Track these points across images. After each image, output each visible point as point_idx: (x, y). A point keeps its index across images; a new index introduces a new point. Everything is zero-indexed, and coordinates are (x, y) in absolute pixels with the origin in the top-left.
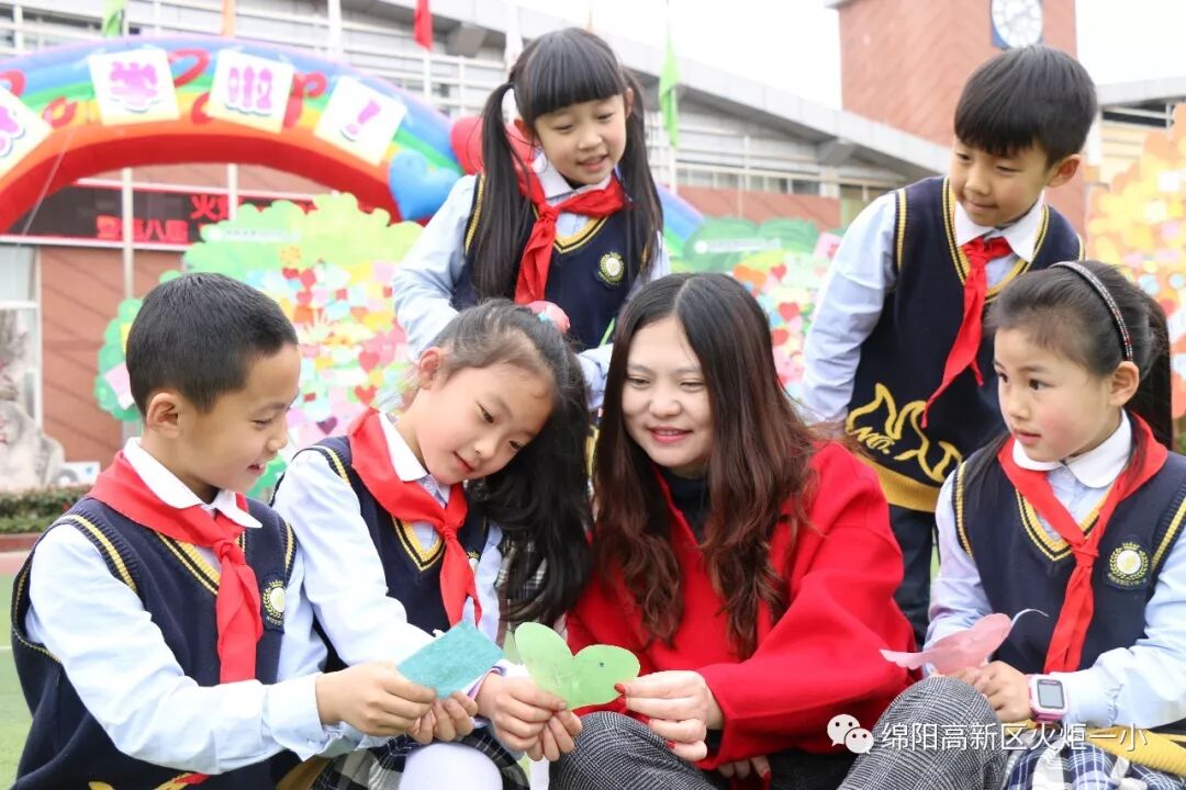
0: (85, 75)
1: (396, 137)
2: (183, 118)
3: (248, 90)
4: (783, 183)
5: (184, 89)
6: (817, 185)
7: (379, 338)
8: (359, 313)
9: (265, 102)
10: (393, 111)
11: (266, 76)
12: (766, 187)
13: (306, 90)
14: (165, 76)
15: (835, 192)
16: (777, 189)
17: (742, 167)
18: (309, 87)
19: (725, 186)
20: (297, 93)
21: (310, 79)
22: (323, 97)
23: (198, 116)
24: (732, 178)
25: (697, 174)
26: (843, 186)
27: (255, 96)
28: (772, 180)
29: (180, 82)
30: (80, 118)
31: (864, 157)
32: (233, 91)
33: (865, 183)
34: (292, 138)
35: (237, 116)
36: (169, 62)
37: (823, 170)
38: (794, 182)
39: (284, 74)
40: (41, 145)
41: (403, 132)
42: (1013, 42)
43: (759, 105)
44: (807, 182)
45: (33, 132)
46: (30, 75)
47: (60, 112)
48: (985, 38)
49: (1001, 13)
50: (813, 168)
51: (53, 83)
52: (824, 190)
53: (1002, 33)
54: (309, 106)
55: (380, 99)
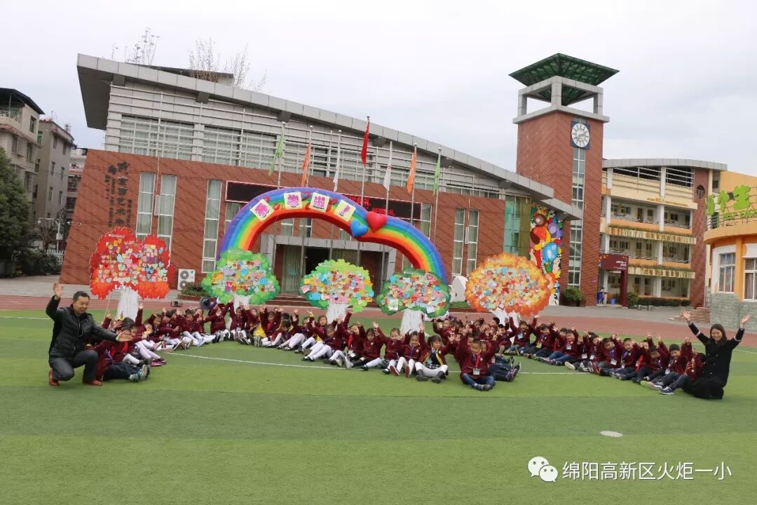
0: (283, 198)
1: (353, 215)
2: (303, 208)
3: (319, 202)
4: (486, 194)
6: (499, 195)
7: (346, 285)
8: (343, 280)
9: (323, 205)
10: (353, 208)
11: (323, 199)
12: (480, 195)
14: (300, 198)
15: (504, 198)
16: (483, 195)
17: (471, 187)
18: (333, 202)
19: (466, 194)
20: (331, 203)
21: (334, 200)
22: (336, 205)
23: (307, 208)
24: (468, 191)
25: (454, 189)
26: (507, 196)
27: (320, 204)
28: (482, 192)
29: (303, 200)
30: (281, 207)
31: (514, 186)
32: (315, 202)
33: (515, 195)
34: (328, 214)
35: (315, 209)
36: (302, 195)
37: (500, 190)
38: (490, 194)
39: (327, 198)
40: (271, 215)
41: (355, 214)
42: (578, 144)
43: (479, 167)
44: (495, 194)
45: (271, 211)
46: (272, 198)
47: (276, 207)
48: (568, 143)
49: (575, 134)
50: (497, 189)
51: (277, 200)
52: (500, 197)
53: (575, 141)
54: (333, 207)
55: (350, 206)
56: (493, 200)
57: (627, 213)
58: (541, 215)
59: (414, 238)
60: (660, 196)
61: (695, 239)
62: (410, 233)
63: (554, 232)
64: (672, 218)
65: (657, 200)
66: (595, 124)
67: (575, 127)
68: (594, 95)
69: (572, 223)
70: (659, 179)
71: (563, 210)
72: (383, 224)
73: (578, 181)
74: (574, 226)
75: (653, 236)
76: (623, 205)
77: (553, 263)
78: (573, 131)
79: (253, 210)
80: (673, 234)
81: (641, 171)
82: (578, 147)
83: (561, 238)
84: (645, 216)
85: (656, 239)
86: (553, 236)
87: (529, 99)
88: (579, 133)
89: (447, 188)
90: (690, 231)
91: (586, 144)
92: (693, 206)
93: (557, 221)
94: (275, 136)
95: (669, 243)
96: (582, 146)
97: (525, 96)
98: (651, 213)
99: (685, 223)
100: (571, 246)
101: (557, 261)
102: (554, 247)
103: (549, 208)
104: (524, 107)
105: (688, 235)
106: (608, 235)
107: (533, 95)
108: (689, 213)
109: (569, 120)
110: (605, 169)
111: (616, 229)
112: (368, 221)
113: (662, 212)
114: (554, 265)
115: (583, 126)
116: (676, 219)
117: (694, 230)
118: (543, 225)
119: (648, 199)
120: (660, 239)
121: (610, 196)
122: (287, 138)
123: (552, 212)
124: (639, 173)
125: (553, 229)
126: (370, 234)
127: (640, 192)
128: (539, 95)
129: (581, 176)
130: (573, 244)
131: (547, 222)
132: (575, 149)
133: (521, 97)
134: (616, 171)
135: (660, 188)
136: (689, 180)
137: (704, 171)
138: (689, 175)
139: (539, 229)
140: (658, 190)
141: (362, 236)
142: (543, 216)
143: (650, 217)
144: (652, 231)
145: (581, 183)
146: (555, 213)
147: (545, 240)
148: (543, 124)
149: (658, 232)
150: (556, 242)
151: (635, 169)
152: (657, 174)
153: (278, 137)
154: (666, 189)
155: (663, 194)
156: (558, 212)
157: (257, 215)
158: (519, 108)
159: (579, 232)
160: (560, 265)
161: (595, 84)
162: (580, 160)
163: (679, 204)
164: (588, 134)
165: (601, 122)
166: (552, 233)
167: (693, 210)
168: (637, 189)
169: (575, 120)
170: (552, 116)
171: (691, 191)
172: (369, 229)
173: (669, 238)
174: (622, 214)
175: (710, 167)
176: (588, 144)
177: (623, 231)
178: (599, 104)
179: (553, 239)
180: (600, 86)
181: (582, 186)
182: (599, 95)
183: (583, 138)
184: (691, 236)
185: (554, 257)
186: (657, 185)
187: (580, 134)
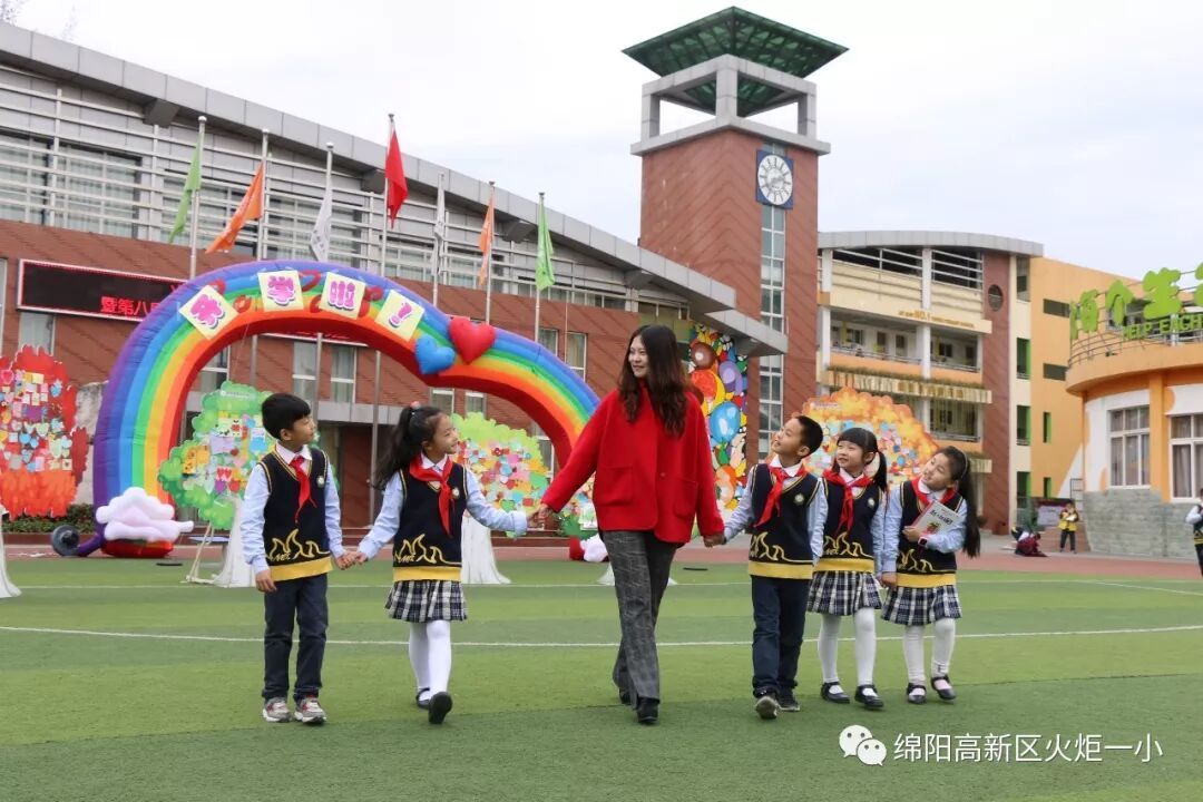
0: (257, 283)
1: (419, 326)
2: (305, 308)
3: (341, 295)
4: (598, 298)
5: (306, 293)
6: (624, 301)
9: (350, 302)
10: (418, 311)
11: (351, 288)
12: (586, 302)
13: (372, 296)
14: (297, 284)
15: (635, 309)
16: (593, 302)
17: (570, 286)
18: (374, 295)
19: (556, 298)
20: (367, 298)
21: (375, 291)
22: (380, 301)
23: (314, 308)
24: (562, 293)
26: (640, 303)
27: (345, 299)
28: (590, 297)
29: (305, 289)
30: (253, 305)
31: (658, 283)
32: (333, 295)
33: (657, 302)
34: (362, 323)
35: (334, 310)
36: (300, 277)
37: (628, 292)
38: (607, 299)
39: (360, 287)
40: (232, 322)
41: (424, 323)
42: (771, 199)
43: (586, 242)
44: (616, 300)
45: (228, 314)
46: (230, 283)
47: (242, 304)
48: (752, 195)
49: (765, 177)
50: (622, 290)
51: (240, 288)
52: (628, 307)
53: (765, 191)
54: (373, 306)
55: (413, 304)
56: (613, 311)
57: (858, 342)
58: (704, 344)
59: (554, 377)
60: (922, 307)
61: (990, 393)
62: (543, 366)
63: (732, 380)
64: (941, 353)
65: (917, 314)
66: (803, 156)
67: (764, 162)
68: (800, 97)
69: (763, 361)
70: (918, 273)
71: (749, 334)
72: (486, 346)
73: (772, 274)
74: (766, 369)
75: (911, 387)
76: (851, 326)
77: (730, 445)
78: (761, 172)
79: (185, 310)
80: (948, 383)
81: (886, 255)
82: (770, 205)
83: (745, 392)
84: (892, 348)
85: (917, 393)
86: (729, 388)
87: (665, 105)
88: (773, 174)
89: (520, 285)
90: (978, 378)
91: (786, 198)
92: (984, 326)
93: (736, 356)
94: (137, 159)
95: (943, 402)
96: (779, 202)
97: (657, 97)
98: (901, 343)
99: (965, 361)
100: (762, 410)
101: (738, 442)
102: (732, 411)
103: (721, 330)
104: (654, 119)
105: (975, 386)
106: (826, 386)
107: (671, 96)
108: (976, 343)
109: (752, 147)
110: (820, 252)
111: (842, 375)
112: (454, 337)
113: (926, 338)
114: (733, 449)
115: (780, 161)
116: (949, 355)
117: (985, 375)
118: (709, 367)
119: (901, 313)
120: (925, 394)
121: (829, 307)
122: (166, 165)
123: (727, 339)
124: (881, 259)
125: (730, 374)
126: (460, 370)
127: (883, 297)
128: (686, 96)
129: (778, 264)
130: (766, 406)
131: (716, 359)
132: (765, 207)
133: (649, 99)
134: (839, 256)
135: (921, 291)
136: (973, 275)
137: (1000, 257)
138: (974, 265)
139: (702, 374)
140: (916, 295)
141: (442, 374)
142: (708, 347)
143: (900, 351)
144: (909, 378)
145: (778, 280)
146: (732, 340)
147: (713, 395)
148: (699, 157)
149: (920, 379)
150: (736, 401)
151: (873, 250)
152: (914, 262)
153: (146, 161)
154: (933, 293)
155: (927, 303)
156: (738, 338)
157: (195, 321)
158: (643, 122)
159: (776, 380)
160: (744, 450)
161: (803, 74)
162: (775, 232)
163: (957, 323)
164: (789, 178)
165: (812, 154)
166: (727, 382)
167: (983, 334)
168: (879, 293)
169: (765, 148)
170: (717, 140)
171: (979, 297)
172: (458, 358)
173: (941, 391)
174: (849, 344)
175: (1014, 249)
176: (791, 199)
177: (856, 377)
178: (809, 116)
179: (730, 396)
180: (811, 78)
181: (780, 284)
182: (809, 99)
183: (780, 184)
184: (982, 387)
185: (732, 432)
186: (917, 285)
187: (774, 176)
